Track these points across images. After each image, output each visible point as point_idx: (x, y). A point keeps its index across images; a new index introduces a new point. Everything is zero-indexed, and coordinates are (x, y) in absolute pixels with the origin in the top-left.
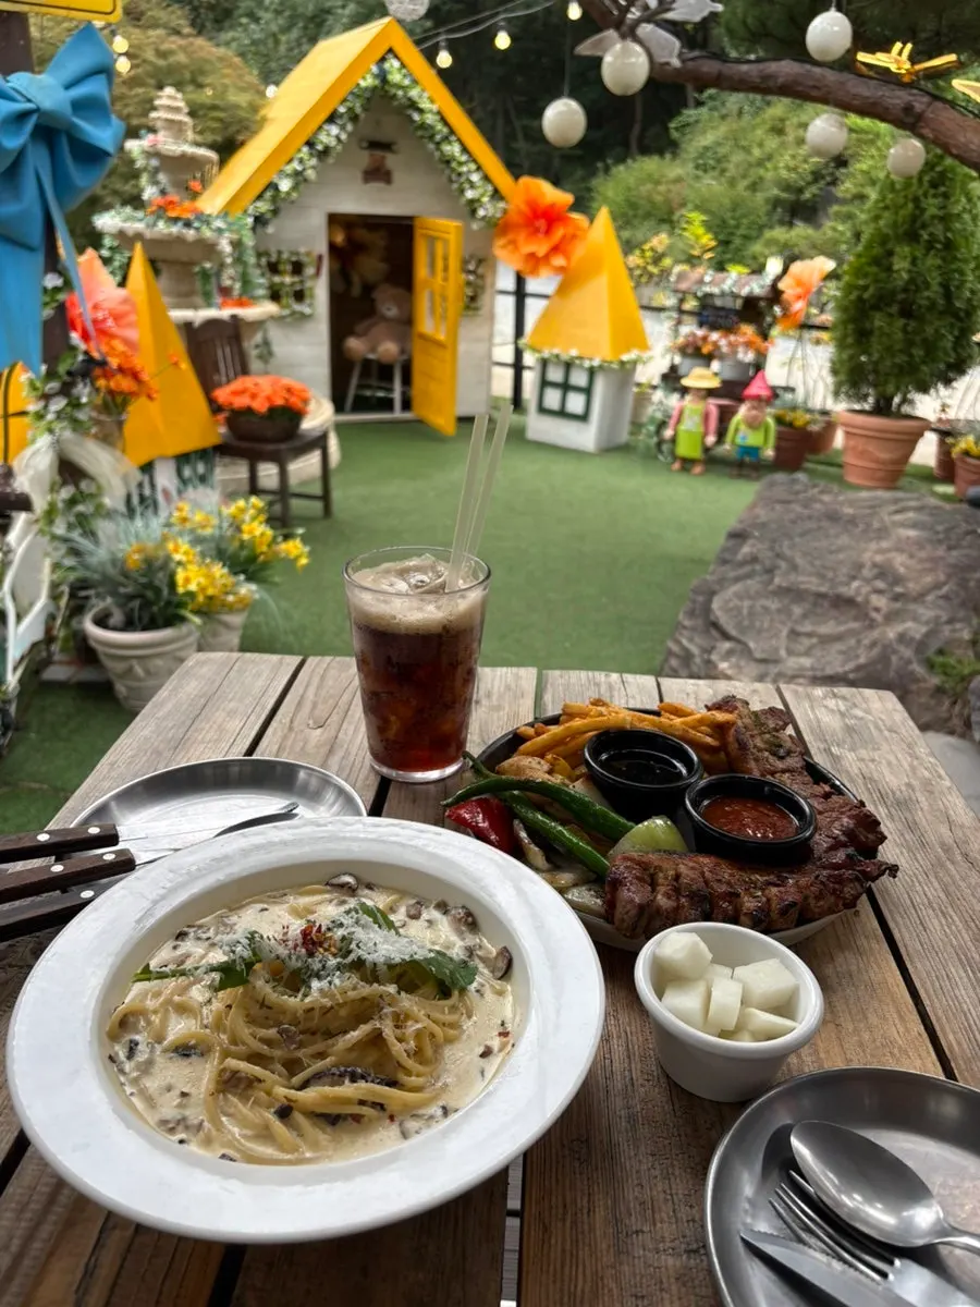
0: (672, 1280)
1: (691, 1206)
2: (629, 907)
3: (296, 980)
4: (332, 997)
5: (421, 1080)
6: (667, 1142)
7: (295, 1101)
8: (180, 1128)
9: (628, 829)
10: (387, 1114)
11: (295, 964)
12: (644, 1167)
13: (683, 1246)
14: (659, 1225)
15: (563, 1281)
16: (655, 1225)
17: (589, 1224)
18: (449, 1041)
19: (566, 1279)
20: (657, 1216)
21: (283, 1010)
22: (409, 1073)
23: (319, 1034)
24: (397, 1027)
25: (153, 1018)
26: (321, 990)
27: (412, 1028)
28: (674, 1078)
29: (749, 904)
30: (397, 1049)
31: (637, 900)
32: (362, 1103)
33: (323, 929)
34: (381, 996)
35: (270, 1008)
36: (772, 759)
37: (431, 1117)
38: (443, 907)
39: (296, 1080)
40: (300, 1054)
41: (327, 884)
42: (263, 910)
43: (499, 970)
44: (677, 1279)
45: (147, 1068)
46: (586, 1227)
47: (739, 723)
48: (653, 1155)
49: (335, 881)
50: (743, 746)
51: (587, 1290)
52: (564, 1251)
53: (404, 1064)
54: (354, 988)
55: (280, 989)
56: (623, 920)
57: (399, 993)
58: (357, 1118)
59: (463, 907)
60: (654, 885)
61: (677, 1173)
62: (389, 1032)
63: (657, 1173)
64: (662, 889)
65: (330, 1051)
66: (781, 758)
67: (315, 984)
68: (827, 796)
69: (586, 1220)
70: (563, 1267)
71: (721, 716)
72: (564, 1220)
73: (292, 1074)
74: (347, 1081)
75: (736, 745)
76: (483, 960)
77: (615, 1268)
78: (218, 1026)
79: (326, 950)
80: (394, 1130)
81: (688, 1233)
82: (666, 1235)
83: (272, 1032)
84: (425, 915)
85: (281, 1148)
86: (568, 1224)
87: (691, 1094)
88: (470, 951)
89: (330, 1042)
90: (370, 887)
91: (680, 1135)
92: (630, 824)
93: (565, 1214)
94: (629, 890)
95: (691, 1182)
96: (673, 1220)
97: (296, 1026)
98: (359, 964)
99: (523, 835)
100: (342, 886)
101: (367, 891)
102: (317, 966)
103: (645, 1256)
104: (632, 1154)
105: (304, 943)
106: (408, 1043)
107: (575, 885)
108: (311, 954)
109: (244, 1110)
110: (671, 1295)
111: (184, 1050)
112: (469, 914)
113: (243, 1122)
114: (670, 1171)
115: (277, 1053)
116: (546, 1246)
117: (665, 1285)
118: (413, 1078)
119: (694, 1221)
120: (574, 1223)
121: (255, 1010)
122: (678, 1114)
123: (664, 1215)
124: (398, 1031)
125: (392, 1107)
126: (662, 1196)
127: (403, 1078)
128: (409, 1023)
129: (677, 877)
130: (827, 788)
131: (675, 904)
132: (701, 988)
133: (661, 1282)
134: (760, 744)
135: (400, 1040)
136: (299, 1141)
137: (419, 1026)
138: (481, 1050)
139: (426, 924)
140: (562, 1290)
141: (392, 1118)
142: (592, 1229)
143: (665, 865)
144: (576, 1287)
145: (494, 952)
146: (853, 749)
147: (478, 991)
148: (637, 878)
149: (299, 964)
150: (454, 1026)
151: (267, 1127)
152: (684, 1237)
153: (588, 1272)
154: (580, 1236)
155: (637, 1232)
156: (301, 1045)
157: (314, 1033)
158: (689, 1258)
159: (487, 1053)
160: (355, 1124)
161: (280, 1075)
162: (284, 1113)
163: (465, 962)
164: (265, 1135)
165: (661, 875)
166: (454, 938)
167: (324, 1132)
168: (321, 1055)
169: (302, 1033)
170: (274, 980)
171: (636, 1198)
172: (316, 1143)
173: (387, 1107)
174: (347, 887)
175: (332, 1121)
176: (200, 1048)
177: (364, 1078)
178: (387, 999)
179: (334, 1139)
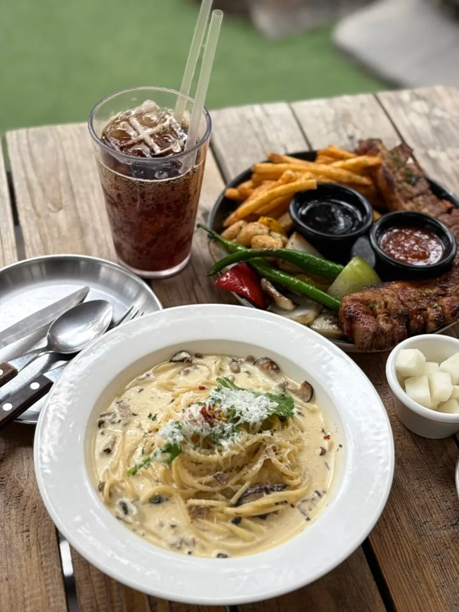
0: (450, 542)
1: (446, 501)
2: (366, 334)
3: (209, 443)
4: (237, 448)
6: (422, 470)
7: (241, 514)
8: (183, 545)
9: (340, 271)
10: (289, 505)
11: (205, 433)
12: (416, 487)
13: (449, 524)
14: (434, 516)
15: (399, 559)
16: (432, 516)
17: (400, 525)
18: (301, 450)
19: (400, 557)
20: (432, 512)
21: (209, 463)
22: (292, 479)
23: (234, 471)
24: (276, 454)
25: (124, 485)
26: (230, 447)
27: (286, 452)
28: (413, 431)
29: (432, 313)
30: (281, 466)
31: (371, 329)
32: (277, 504)
33: (212, 407)
34: (263, 440)
35: (201, 463)
36: (409, 187)
37: (313, 499)
38: (252, 360)
39: (233, 500)
40: (229, 485)
41: (171, 361)
42: (140, 390)
43: (307, 396)
44: (452, 541)
45: (142, 517)
46: (399, 527)
47: (384, 164)
48: (418, 479)
49: (177, 358)
50: (390, 182)
51: (412, 559)
52: (393, 543)
53: (287, 474)
54: (248, 440)
55: (204, 451)
56: (363, 343)
57: (272, 435)
58: (276, 512)
59: (267, 359)
60: (375, 315)
61: (433, 485)
62: (275, 459)
63: (424, 488)
64: (381, 316)
65: (244, 478)
66: (414, 185)
67: (224, 443)
68: (449, 211)
69: (398, 524)
70: (396, 551)
71: (370, 160)
72: (386, 527)
73: (230, 497)
74: (265, 494)
75: (385, 182)
76: (294, 392)
77: (421, 544)
78: (167, 479)
79: (220, 420)
80: (297, 512)
81: (449, 516)
82: (439, 520)
83: (209, 478)
84: (243, 369)
85: (245, 540)
86: (390, 528)
87: (424, 438)
88: (283, 387)
89: (242, 473)
90: (199, 356)
91: (427, 464)
92: (339, 267)
93: (386, 524)
94: (363, 323)
95: (441, 488)
96: (440, 511)
97: (220, 470)
98: (246, 425)
99: (273, 290)
100: (182, 361)
101: (199, 360)
102: (219, 431)
103: (433, 533)
104: (407, 481)
105: (206, 420)
106: (286, 462)
107: (316, 318)
108: (212, 425)
109: (214, 525)
110: (452, 550)
111: (157, 500)
112: (272, 363)
113: (218, 533)
114: (429, 485)
115: (217, 489)
116: (384, 544)
117: (448, 545)
118: (295, 480)
119: (450, 509)
120: (393, 527)
121: (194, 467)
122: (422, 452)
123: (435, 510)
124: (278, 456)
125: (291, 501)
126: (430, 501)
127: (288, 481)
128: (283, 450)
129: (386, 304)
130: (449, 204)
131: (392, 326)
132: (425, 380)
133: (445, 544)
134: (400, 178)
135: (282, 461)
136: (253, 534)
137: (289, 450)
138: (320, 451)
139: (246, 375)
140: (400, 563)
141: (293, 506)
142: (402, 528)
143: (378, 299)
144: (406, 559)
145: (299, 386)
146: (443, 149)
147: (299, 413)
148: (364, 313)
149: (208, 433)
150: (299, 440)
151: (231, 531)
152: (448, 518)
153: (409, 551)
154: (398, 533)
155: (425, 523)
156: (227, 480)
157: (231, 471)
158: (454, 528)
159: (323, 453)
160: (275, 515)
161: (222, 500)
162: (237, 521)
163: (283, 395)
164: (233, 536)
165: (377, 306)
166: (268, 381)
167: (263, 525)
168: (241, 482)
169: (225, 472)
170: (198, 447)
171: (418, 505)
172: (262, 533)
173: (289, 502)
174: (185, 361)
175: (263, 517)
176: (164, 497)
177: (272, 490)
178: (268, 441)
179: (270, 527)
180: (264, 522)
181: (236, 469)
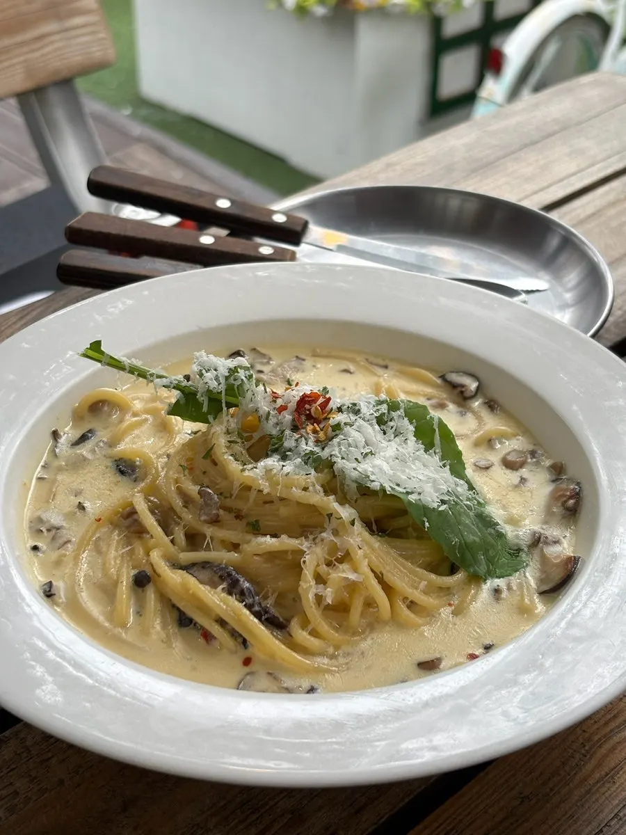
5: (313, 643)
8: (48, 535)
10: (243, 654)
11: (270, 428)
18: (397, 622)
22: (305, 623)
23: (244, 522)
24: (327, 562)
27: (344, 573)
30: (309, 588)
32: (222, 622)
34: (330, 515)
35: (215, 464)
38: (558, 471)
39: (187, 557)
40: (209, 531)
41: (441, 377)
42: (347, 371)
43: (548, 581)
45: (76, 463)
49: (451, 377)
54: (307, 489)
55: (238, 448)
57: (353, 523)
58: (207, 636)
59: (577, 484)
67: (269, 461)
74: (221, 587)
76: (543, 559)
79: (315, 432)
84: (524, 471)
85: (111, 613)
88: (537, 541)
89: (249, 537)
90: (491, 405)
100: (454, 386)
102: (289, 443)
105: (296, 411)
106: (326, 589)
108: (294, 427)
109: (114, 553)
111: (125, 468)
112: (577, 496)
113: (99, 564)
115: (188, 516)
118: (305, 634)
121: (197, 457)
124: (324, 568)
125: (254, 651)
128: (345, 566)
135: (320, 579)
137: (352, 576)
138: (426, 657)
139: (514, 481)
141: (247, 662)
145: (563, 556)
147: (496, 592)
149: (274, 432)
150: (422, 610)
151: (116, 583)
156: (215, 521)
157: (239, 518)
159: (428, 665)
160: (201, 641)
162: (141, 581)
164: (107, 591)
166: (536, 515)
167: (164, 626)
168: (228, 545)
169: (224, 508)
170: (240, 435)
172: (145, 632)
173: (250, 649)
174: (459, 389)
175: (184, 621)
176: (138, 473)
177: (243, 596)
178: (334, 523)
179: (167, 642)
180: (173, 629)
181: (248, 524)
